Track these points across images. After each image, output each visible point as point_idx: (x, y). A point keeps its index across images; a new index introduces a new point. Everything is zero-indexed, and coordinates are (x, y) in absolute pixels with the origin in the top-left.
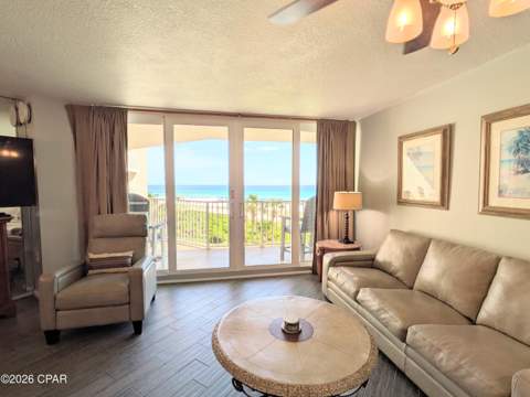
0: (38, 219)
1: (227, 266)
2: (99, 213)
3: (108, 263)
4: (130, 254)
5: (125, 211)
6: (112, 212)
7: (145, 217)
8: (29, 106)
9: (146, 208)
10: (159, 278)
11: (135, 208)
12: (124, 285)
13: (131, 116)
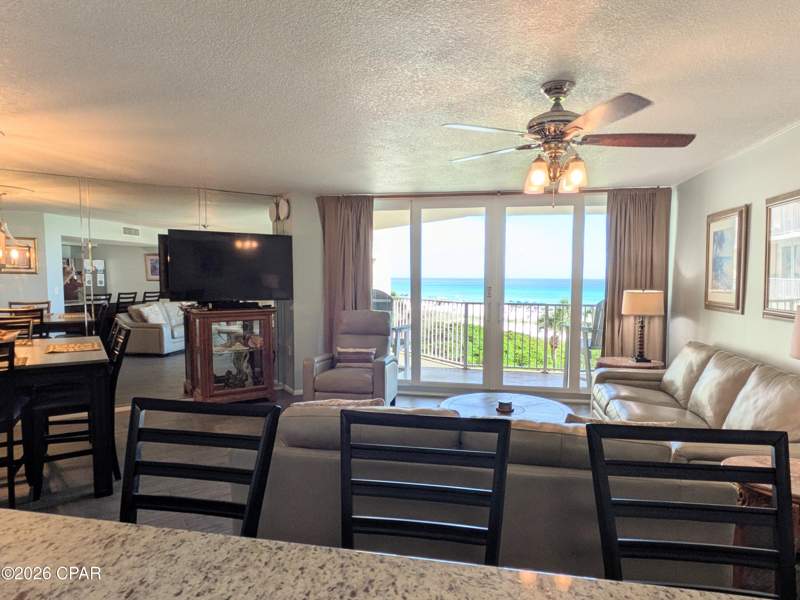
0: (292, 312)
1: (481, 382)
2: (344, 309)
3: (354, 357)
4: (373, 351)
5: (368, 308)
6: (356, 309)
7: (388, 314)
8: (288, 202)
9: (390, 306)
10: (399, 388)
11: (378, 305)
12: (369, 376)
13: (376, 202)
